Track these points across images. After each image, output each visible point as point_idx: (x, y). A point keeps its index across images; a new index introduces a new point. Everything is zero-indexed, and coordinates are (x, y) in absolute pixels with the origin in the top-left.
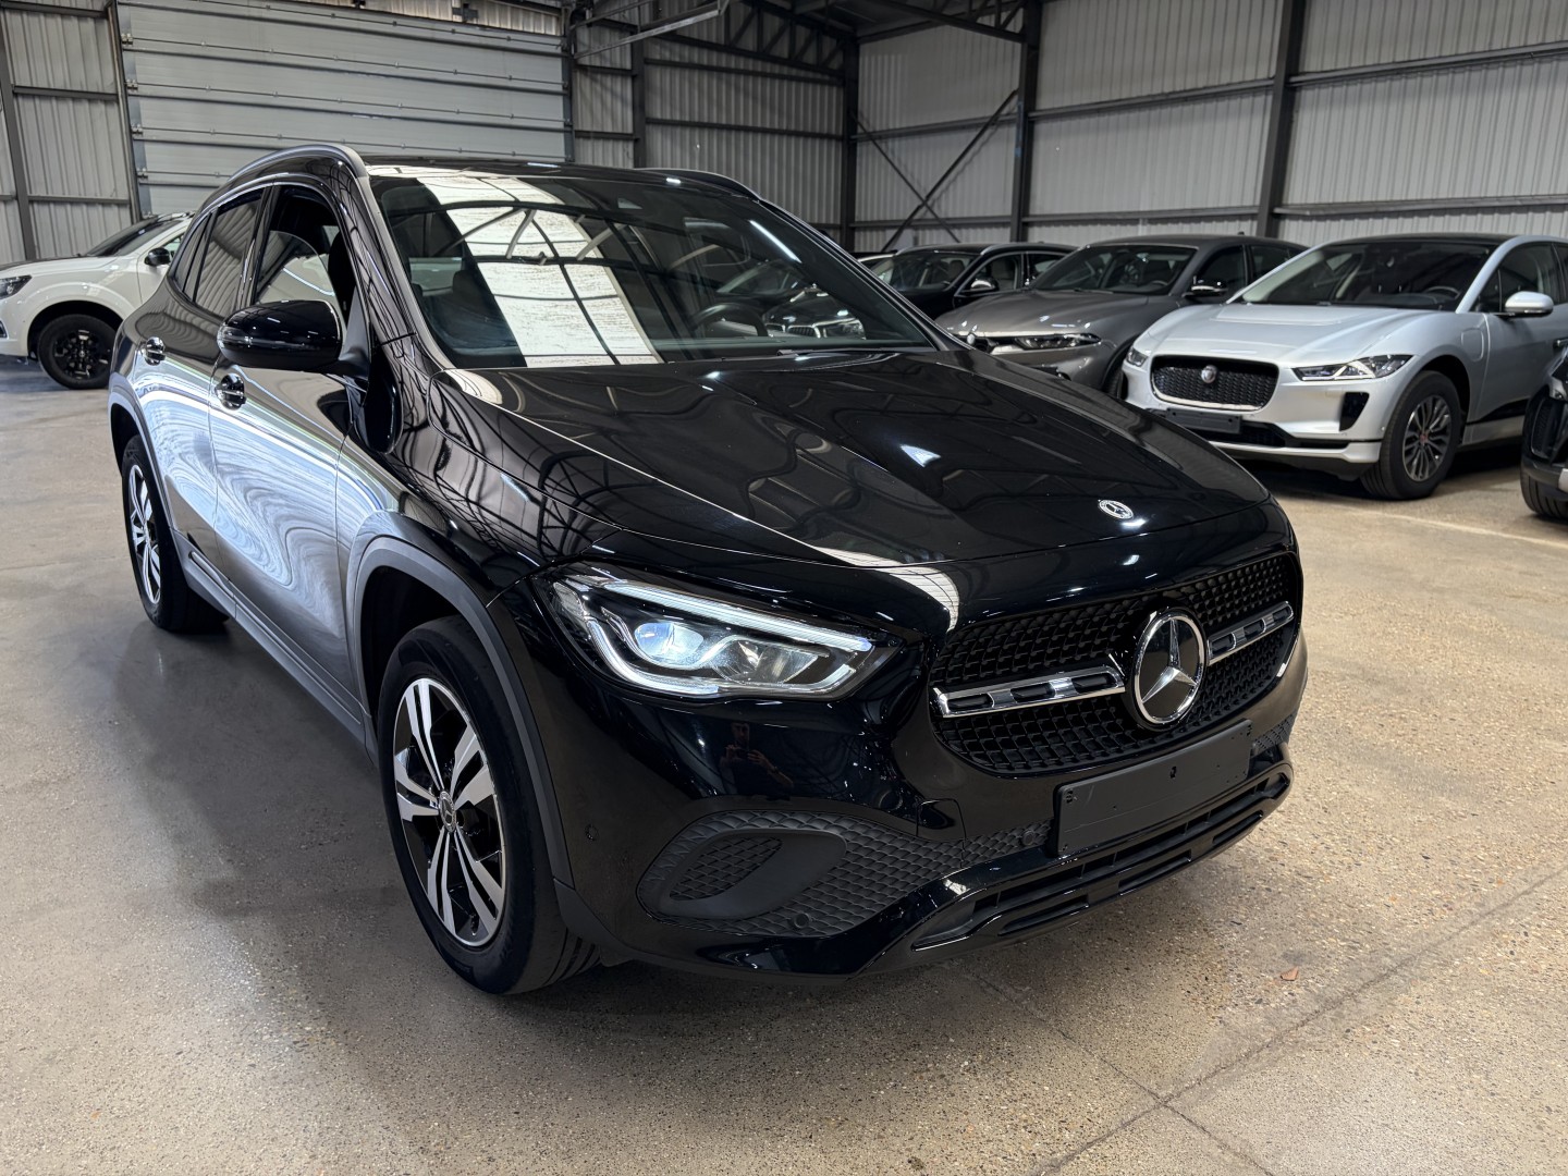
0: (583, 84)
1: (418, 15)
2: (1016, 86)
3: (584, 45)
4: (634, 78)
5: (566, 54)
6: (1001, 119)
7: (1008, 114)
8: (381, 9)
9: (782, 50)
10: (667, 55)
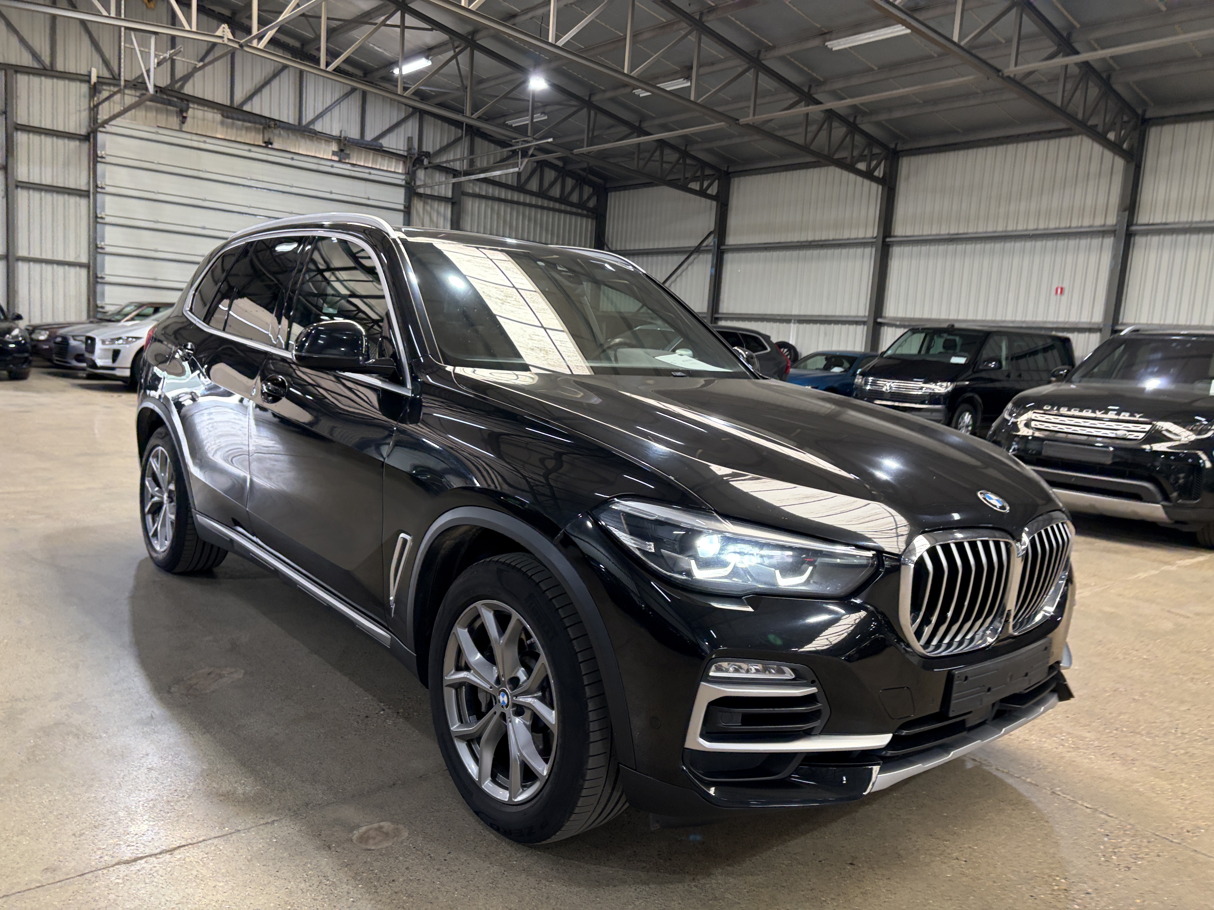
0: (418, 205)
1: (308, 154)
2: (712, 229)
3: (421, 180)
4: (453, 204)
5: (408, 186)
6: (702, 249)
7: (706, 246)
8: (284, 149)
9: (556, 192)
10: (477, 190)
